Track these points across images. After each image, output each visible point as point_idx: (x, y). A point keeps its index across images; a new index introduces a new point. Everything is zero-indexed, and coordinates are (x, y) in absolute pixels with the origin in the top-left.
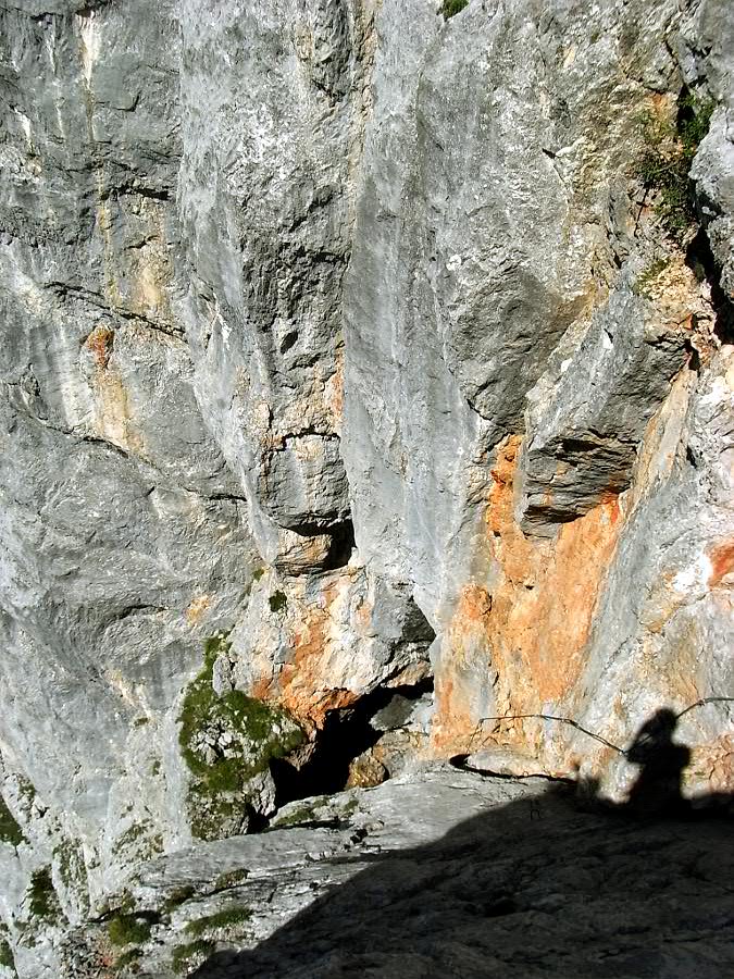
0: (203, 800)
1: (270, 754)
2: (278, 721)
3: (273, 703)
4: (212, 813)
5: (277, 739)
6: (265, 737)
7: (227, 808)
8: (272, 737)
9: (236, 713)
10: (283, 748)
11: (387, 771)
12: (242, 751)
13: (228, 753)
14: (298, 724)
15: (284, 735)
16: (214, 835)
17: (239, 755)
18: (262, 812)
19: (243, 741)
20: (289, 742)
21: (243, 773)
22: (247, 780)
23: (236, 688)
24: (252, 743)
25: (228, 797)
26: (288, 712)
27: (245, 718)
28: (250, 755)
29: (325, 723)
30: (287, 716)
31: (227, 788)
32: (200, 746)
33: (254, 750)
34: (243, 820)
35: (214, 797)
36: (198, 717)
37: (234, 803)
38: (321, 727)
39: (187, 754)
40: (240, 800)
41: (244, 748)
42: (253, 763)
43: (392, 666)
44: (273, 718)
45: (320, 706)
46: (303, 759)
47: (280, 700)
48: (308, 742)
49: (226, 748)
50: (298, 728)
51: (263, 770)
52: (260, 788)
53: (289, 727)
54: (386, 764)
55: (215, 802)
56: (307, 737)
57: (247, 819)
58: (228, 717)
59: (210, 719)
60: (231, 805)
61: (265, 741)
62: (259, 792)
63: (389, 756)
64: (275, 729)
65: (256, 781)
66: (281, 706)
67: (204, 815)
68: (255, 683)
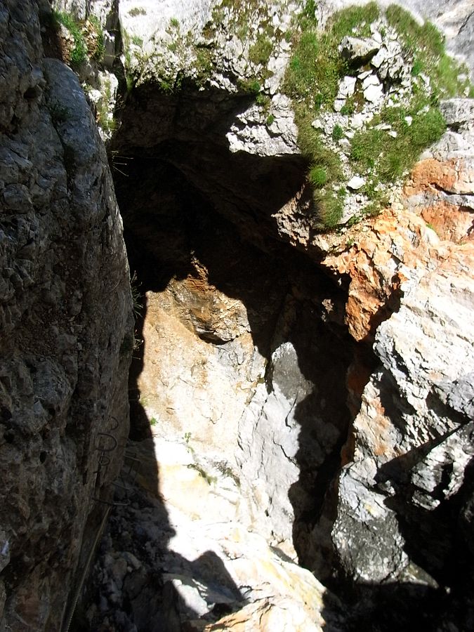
0: (287, 18)
1: (322, 161)
2: (369, 192)
3: (394, 194)
4: (263, 25)
5: (341, 178)
6: (353, 158)
7: (262, 55)
8: (346, 170)
9: (409, 120)
10: (320, 187)
11: (224, 343)
12: (343, 112)
13: (348, 84)
14: (349, 225)
15: (341, 192)
16: (225, 22)
17: (339, 105)
18: (234, 128)
19: (358, 120)
20: (327, 197)
21: (308, 103)
22: (293, 108)
23: (449, 132)
24: (350, 135)
25: (279, 63)
26: (373, 214)
27: (394, 134)
28: (331, 123)
29: (329, 270)
30: (367, 209)
31: (293, 65)
32: (377, 36)
33: (337, 134)
34: (233, 79)
35: (288, 37)
36: (423, 55)
37: (265, 70)
38: (328, 261)
39: (371, 13)
40: (268, 83)
41: (345, 119)
42: (317, 124)
43: (420, 404)
44: (375, 185)
45: (364, 266)
46: (287, 224)
47: (397, 207)
48: (314, 232)
49: (359, 82)
50: (344, 221)
51: (301, 141)
52: (273, 128)
53: (352, 207)
54: (232, 344)
55: (279, 36)
56: (324, 232)
57: (233, 88)
58: (406, 104)
59: (414, 72)
60: (264, 63)
61: (344, 158)
62: (267, 125)
63: (240, 351)
64: (357, 182)
65: (286, 123)
66: (386, 204)
67: (263, 12)
68: (453, 163)
